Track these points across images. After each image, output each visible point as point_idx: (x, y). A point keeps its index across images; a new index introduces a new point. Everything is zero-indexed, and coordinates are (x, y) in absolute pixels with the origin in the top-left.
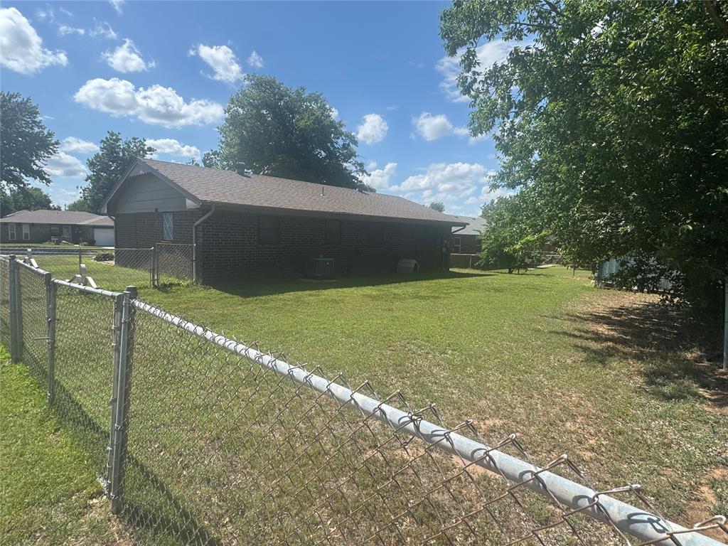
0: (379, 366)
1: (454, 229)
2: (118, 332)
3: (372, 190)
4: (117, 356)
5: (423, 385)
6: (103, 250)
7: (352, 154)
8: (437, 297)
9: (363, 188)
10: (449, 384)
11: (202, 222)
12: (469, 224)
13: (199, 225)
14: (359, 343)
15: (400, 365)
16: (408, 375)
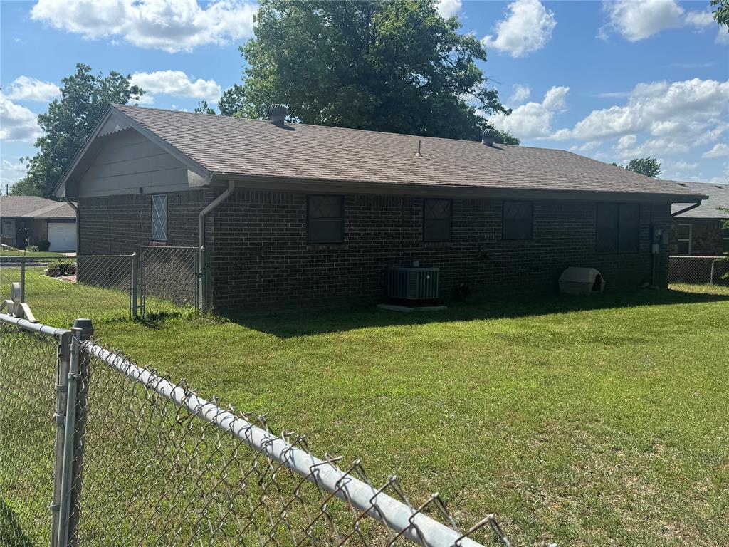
0: (518, 469)
1: (676, 208)
2: (63, 395)
3: (513, 142)
4: (60, 434)
5: (603, 512)
6: (58, 258)
7: (475, 78)
8: (640, 341)
9: (494, 138)
10: (657, 510)
11: (216, 209)
12: (707, 198)
13: (209, 214)
14: (481, 423)
15: (560, 470)
16: (575, 489)
